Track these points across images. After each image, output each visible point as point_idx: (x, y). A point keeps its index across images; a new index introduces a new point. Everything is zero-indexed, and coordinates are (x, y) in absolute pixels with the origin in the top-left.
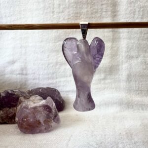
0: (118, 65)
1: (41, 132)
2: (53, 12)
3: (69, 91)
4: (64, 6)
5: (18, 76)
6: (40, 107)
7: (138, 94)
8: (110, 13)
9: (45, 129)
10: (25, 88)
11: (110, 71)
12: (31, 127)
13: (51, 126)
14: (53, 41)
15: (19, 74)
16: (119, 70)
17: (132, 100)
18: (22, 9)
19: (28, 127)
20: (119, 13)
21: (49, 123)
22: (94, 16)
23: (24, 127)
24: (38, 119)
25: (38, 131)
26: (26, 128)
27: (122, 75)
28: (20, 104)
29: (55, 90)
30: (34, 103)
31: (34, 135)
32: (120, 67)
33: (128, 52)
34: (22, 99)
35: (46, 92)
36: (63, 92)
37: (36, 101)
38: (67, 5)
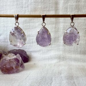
0: (59, 37)
1: (13, 73)
2: (22, 7)
3: (32, 51)
4: (28, 4)
5: (3, 43)
6: (13, 59)
7: (69, 53)
8: (54, 8)
9: (16, 71)
10: (6, 50)
11: (54, 40)
12: (8, 70)
13: (19, 70)
14: (22, 24)
15: (3, 42)
16: (59, 39)
17: (66, 56)
18: (4, 5)
19: (6, 70)
20: (59, 8)
21: (18, 68)
22: (45, 9)
23: (4, 70)
24: (11, 66)
25: (12, 72)
26: (5, 71)
27: (61, 42)
28: (2, 58)
29: (23, 51)
30: (10, 57)
31: (9, 74)
32: (60, 38)
33: (64, 30)
34: (3, 55)
35: (18, 51)
36: (28, 52)
37: (11, 57)
38: (30, 3)
